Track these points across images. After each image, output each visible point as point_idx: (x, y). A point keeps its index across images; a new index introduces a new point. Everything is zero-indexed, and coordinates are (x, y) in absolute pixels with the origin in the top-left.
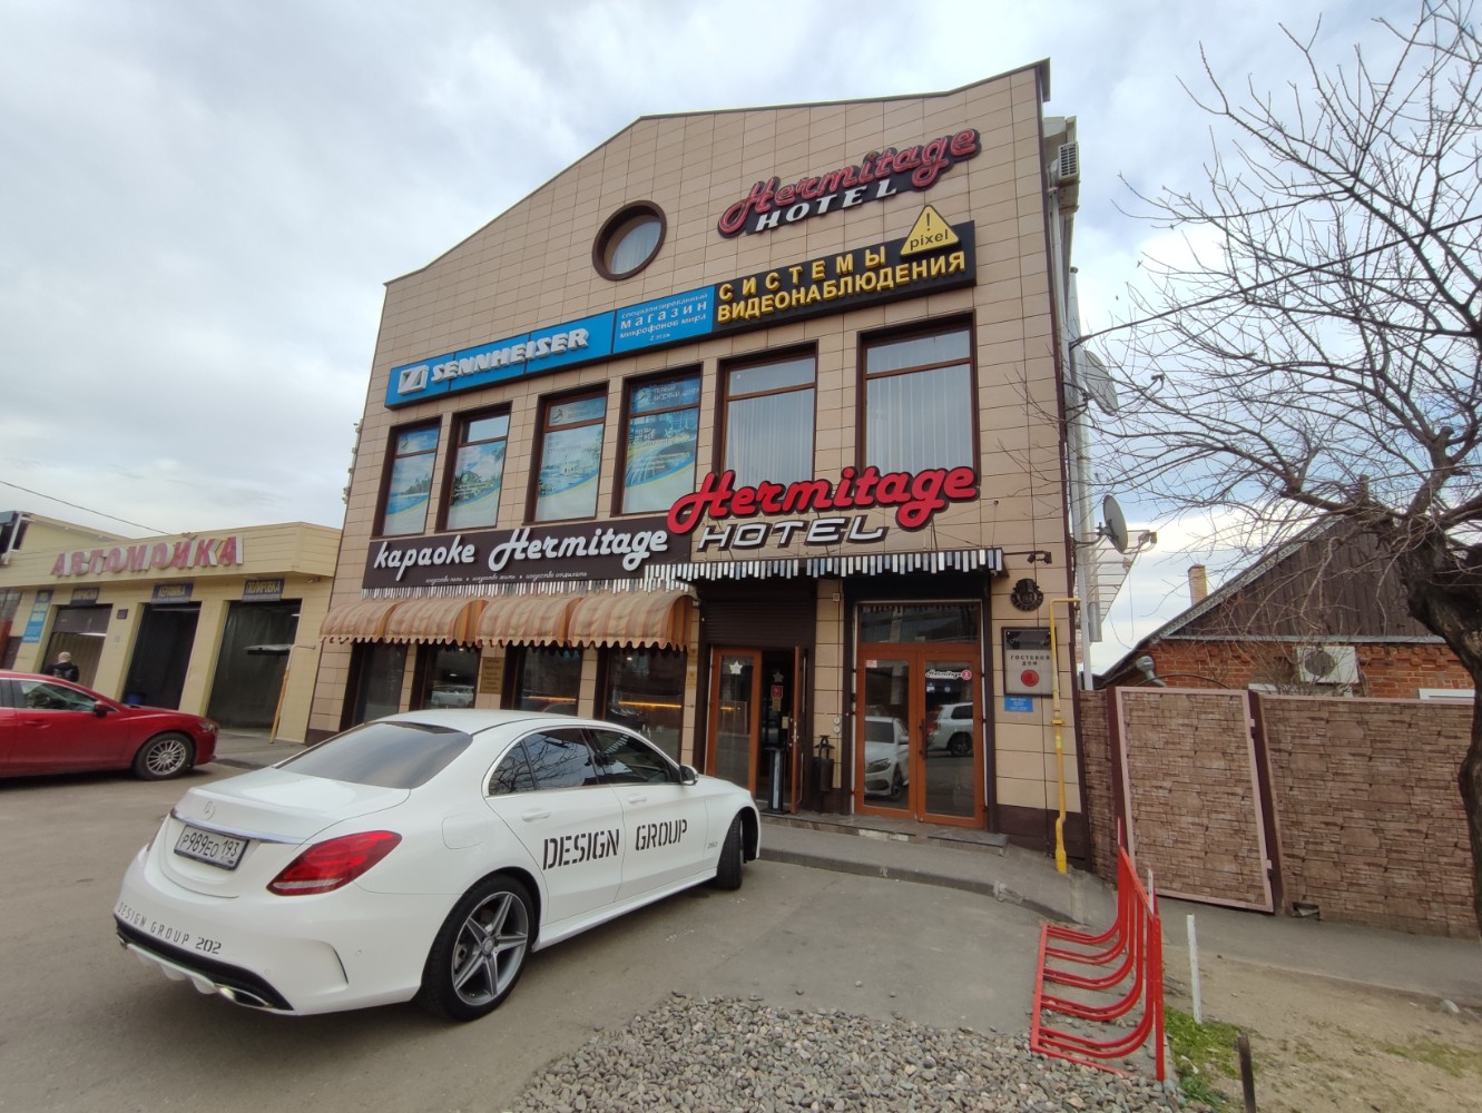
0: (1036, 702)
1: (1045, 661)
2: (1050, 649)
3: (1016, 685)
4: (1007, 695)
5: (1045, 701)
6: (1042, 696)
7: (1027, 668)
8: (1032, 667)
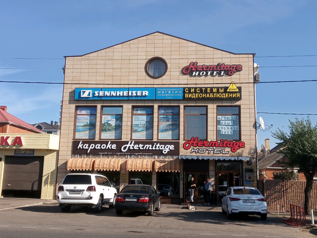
0: (251, 182)
1: (252, 175)
2: (253, 172)
3: (247, 179)
4: (246, 181)
5: (252, 182)
6: (252, 181)
7: (249, 176)
8: (250, 176)
